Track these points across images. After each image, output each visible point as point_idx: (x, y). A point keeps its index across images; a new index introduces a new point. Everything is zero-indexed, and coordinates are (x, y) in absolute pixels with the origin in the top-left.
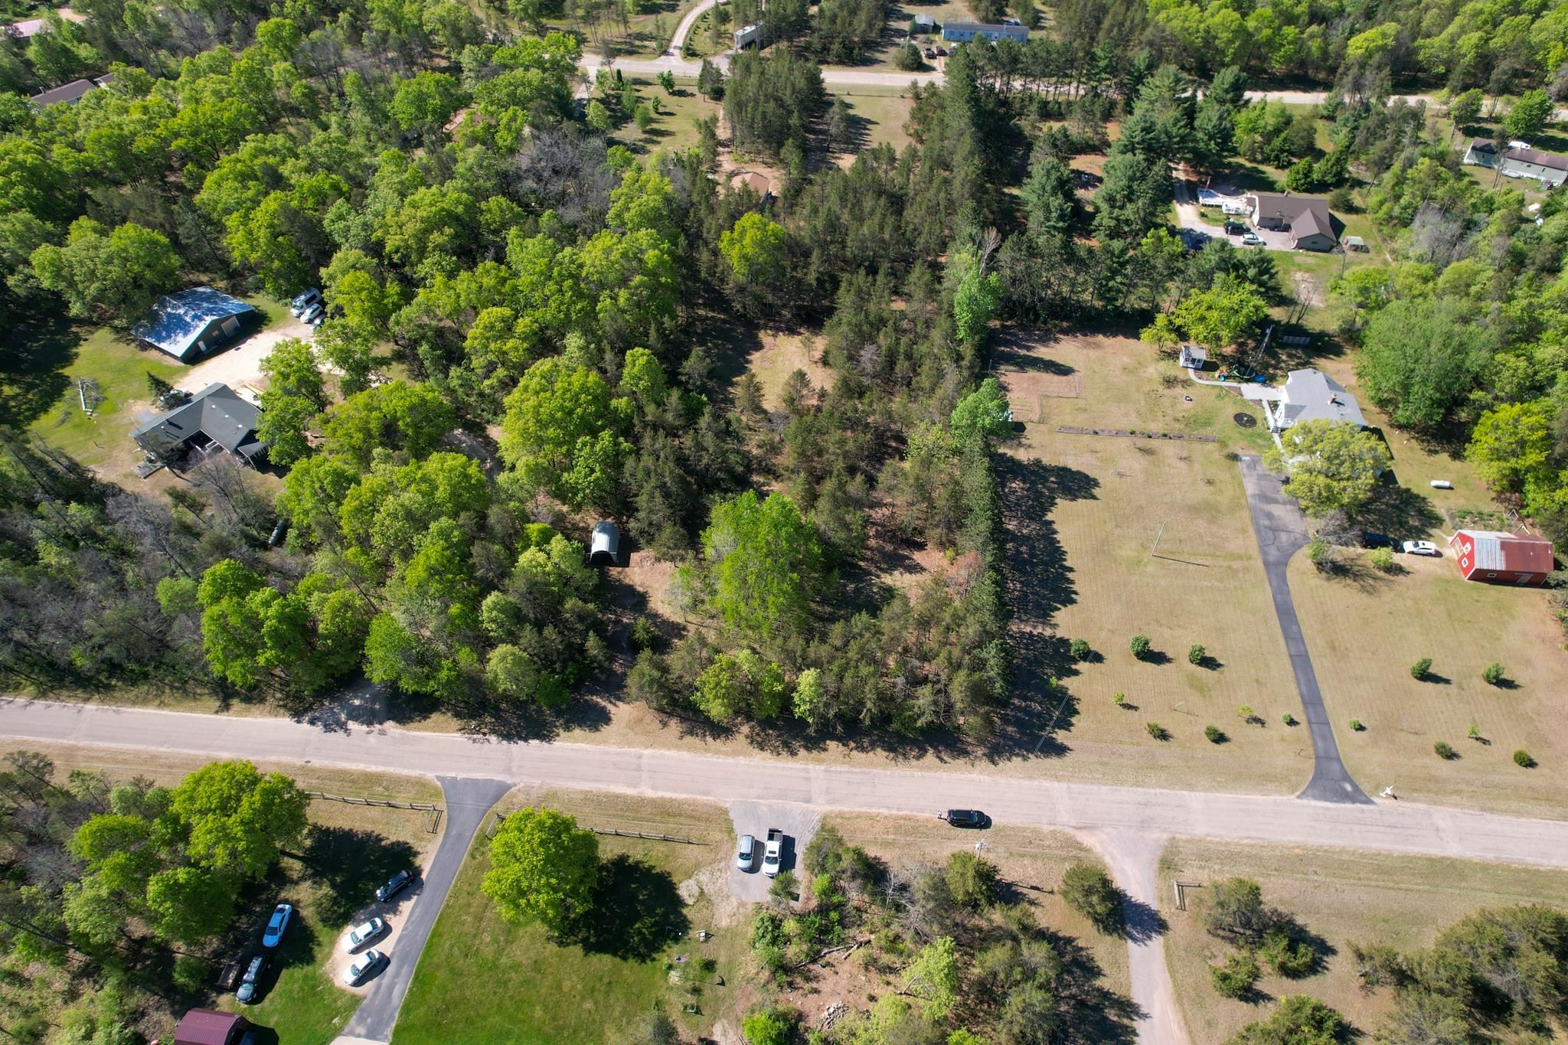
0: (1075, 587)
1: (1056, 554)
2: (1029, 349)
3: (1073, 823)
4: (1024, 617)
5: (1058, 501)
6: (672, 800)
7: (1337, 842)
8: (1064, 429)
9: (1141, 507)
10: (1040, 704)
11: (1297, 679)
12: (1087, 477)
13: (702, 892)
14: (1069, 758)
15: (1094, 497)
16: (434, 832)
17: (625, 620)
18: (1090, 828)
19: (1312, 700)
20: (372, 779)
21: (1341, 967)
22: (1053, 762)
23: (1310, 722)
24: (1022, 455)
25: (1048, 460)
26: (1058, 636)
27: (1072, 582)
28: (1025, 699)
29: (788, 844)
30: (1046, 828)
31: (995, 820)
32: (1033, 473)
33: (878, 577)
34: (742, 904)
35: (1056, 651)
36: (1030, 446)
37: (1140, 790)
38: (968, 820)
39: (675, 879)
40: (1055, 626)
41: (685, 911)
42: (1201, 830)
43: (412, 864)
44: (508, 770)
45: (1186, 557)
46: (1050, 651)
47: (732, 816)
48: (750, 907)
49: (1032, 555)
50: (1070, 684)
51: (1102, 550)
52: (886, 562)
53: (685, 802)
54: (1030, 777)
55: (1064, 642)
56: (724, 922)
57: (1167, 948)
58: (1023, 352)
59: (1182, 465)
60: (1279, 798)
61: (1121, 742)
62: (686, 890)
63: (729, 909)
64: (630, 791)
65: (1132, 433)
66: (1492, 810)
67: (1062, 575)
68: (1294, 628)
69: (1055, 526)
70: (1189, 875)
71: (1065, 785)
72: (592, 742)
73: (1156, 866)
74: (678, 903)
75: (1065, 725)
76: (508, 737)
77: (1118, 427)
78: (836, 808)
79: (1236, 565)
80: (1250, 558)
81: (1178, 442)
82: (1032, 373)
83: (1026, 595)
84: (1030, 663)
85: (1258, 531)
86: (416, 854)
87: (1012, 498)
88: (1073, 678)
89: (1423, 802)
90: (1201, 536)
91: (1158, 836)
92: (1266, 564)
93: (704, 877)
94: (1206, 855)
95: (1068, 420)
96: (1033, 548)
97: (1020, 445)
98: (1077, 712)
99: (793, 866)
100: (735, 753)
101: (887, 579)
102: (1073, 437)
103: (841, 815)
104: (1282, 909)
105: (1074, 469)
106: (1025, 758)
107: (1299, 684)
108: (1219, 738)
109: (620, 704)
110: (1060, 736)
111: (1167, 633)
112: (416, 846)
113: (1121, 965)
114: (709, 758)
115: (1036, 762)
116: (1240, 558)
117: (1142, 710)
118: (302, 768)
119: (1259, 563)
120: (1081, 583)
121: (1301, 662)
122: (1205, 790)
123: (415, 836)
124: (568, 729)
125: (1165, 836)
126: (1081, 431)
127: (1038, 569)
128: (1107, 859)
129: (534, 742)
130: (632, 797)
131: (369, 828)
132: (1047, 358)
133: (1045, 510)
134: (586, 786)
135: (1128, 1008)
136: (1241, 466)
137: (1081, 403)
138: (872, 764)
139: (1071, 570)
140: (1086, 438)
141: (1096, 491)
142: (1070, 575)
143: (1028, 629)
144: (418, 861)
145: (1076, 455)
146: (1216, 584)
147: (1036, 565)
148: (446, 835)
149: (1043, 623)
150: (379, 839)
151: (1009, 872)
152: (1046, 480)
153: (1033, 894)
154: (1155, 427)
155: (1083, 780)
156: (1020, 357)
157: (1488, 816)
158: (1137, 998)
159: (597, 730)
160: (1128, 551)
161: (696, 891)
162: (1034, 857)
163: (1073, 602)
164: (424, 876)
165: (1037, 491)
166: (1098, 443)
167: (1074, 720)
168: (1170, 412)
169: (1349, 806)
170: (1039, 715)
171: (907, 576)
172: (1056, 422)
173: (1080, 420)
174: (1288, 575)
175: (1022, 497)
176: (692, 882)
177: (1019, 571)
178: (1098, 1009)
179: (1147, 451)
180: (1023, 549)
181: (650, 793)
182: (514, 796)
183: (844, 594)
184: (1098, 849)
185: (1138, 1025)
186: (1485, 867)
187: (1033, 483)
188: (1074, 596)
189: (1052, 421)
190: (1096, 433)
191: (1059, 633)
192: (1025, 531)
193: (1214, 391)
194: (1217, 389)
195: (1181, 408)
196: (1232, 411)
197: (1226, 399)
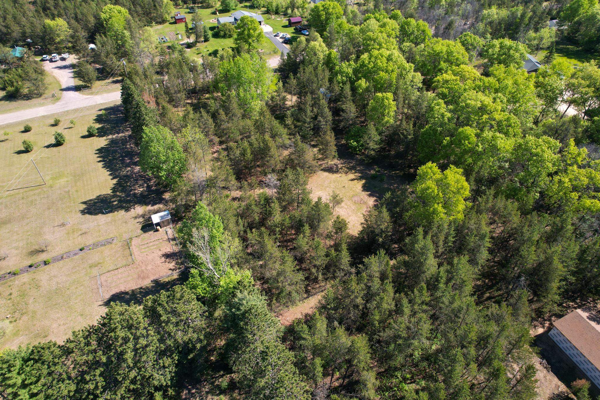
0: (97, 155)
1: (109, 166)
4: (123, 137)
5: (110, 192)
8: (109, 242)
9: (49, 209)
12: (90, 213)
18: (87, 98)
25: (122, 212)
28: (118, 117)
32: (129, 202)
36: (136, 218)
37: (66, 110)
40: (107, 139)
54: (112, 101)
55: (101, 136)
57: (60, 87)
65: (47, 263)
71: (98, 103)
73: (62, 98)
81: (4, 272)
82: (147, 283)
84: (117, 126)
87: (140, 182)
91: (59, 103)
95: (107, 251)
97: (143, 216)
102: (101, 239)
105: (100, 216)
106: (115, 105)
110: (101, 112)
115: (111, 105)
117: (63, 129)
125: (57, 104)
126: (96, 245)
133: (118, 184)
137: (95, 271)
142: (100, 159)
143: (120, 135)
145: (99, 225)
149: (113, 139)
151: (117, 85)
152: (120, 201)
153: (109, 84)
154: (25, 278)
155: (90, 106)
164: (284, 44)
165: (125, 192)
166: (81, 241)
167: (96, 118)
172: (117, 245)
173: (95, 256)
175: (134, 185)
179: (36, 251)
180: (128, 161)
182: (278, 56)
188: (97, 152)
189: (120, 244)
190: (81, 250)
191: (105, 138)
192: (129, 169)
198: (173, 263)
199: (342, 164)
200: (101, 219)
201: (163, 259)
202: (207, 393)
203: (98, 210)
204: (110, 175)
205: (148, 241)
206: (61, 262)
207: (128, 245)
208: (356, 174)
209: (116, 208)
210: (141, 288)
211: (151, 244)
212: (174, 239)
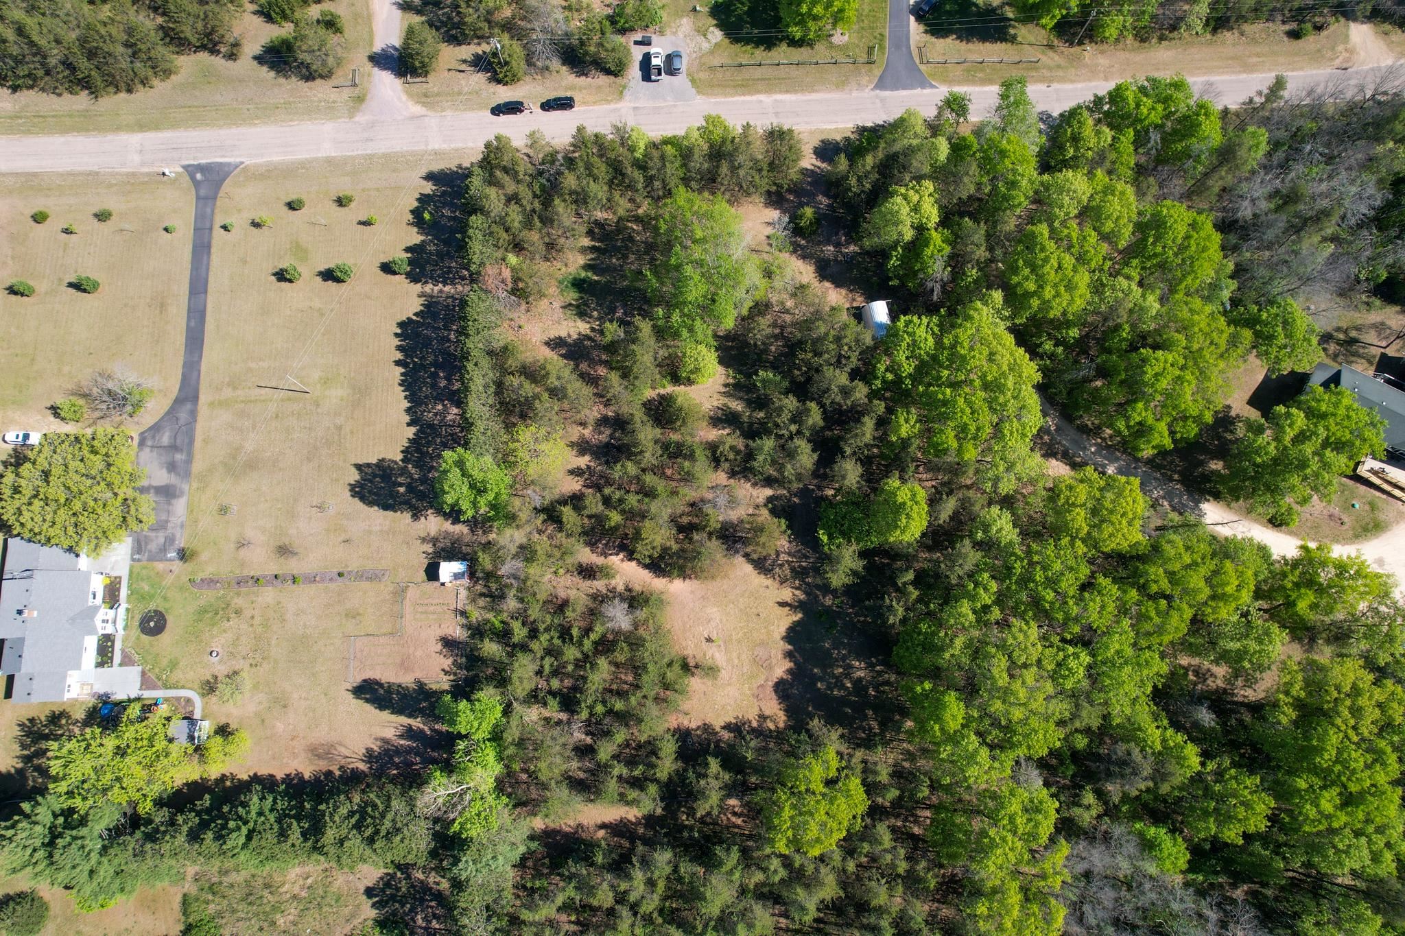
0: (397, 342)
1: (410, 384)
2: (409, 733)
3: (426, 119)
4: (450, 300)
5: (399, 457)
6: (744, 95)
7: (224, 132)
8: (378, 575)
9: (309, 460)
10: (443, 215)
11: (208, 269)
12: (363, 499)
13: (705, 35)
14: (424, 171)
15: (359, 467)
16: (920, 49)
17: (831, 248)
18: (413, 117)
19: (202, 249)
21: (252, 47)
22: (436, 167)
23: (211, 229)
25: (407, 516)
26: (419, 286)
27: (399, 348)
28: (455, 218)
29: (647, 77)
30: (448, 113)
31: (488, 113)
32: (422, 496)
33: (593, 329)
34: (675, 33)
35: (423, 268)
36: (424, 540)
37: (369, 152)
39: (727, 41)
40: (422, 295)
41: (715, 22)
42: (328, 126)
43: (926, 25)
44: (883, 100)
45: (278, 395)
46: (429, 268)
47: (694, 90)
48: (668, 32)
49: (435, 376)
50: (415, 238)
51: (361, 393)
52: (585, 347)
53: (732, 95)
54: (457, 150)
55: (413, 278)
56: (685, 20)
57: (371, 44)
58: (417, 723)
59: (250, 533)
60: (259, 161)
61: (378, 190)
62: (717, 35)
63: (683, 29)
64: (779, 97)
65: (294, 580)
66: (90, 174)
67: (406, 356)
68: (192, 324)
69: (407, 418)
70: (347, 93)
71: (430, 148)
72: (822, 131)
73: (368, 97)
74: (720, 26)
75: (424, 200)
77: (312, 589)
78: (613, 106)
79: (228, 393)
80: (211, 405)
81: (246, 573)
82: (407, 680)
83: (446, 327)
84: (448, 253)
85: (191, 442)
86: (926, 32)
88: (410, 244)
89: (142, 174)
90: (254, 427)
91: (361, 118)
92: (195, 398)
93: (706, 46)
94: (329, 111)
95: (371, 592)
96: (434, 386)
97: (434, 541)
98: (412, 212)
99: (641, 63)
101: (583, 327)
102: (369, 564)
103: (609, 102)
104: (282, 80)
106: (460, 167)
107: (208, 264)
108: (293, 204)
109: (809, 167)
110: (428, 188)
111: (317, 304)
112: (928, 38)
113: (407, 31)
115: (450, 164)
116: (221, 403)
117: (355, 223)
118: (1051, 81)
119: (204, 398)
120: (388, 347)
121: (198, 287)
122: (316, 159)
123: (933, 44)
124: (847, 139)
125: (356, 119)
126: (361, 576)
127: (431, 358)
128: (404, 97)
129: (869, 124)
130: (776, 92)
131: (970, 46)
132: (386, 715)
133: (415, 440)
134: (814, 96)
135: (404, 6)
136: (181, 542)
137: (351, 627)
139: (398, 363)
140: (354, 566)
141: (354, 476)
142: (399, 356)
143: (447, 288)
144: (922, 28)
145: (370, 532)
146: (253, 365)
147: (431, 365)
148: (909, 47)
149: (432, 297)
150: (960, 38)
151: (479, 79)
152: (410, 489)
153: (463, 67)
154: (268, 595)
155: (413, 154)
157: (96, 168)
158: (398, 13)
159: (822, 141)
160: (337, 393)
161: (710, 36)
162: (459, 93)
163: (401, 325)
164: (912, 18)
165: (421, 468)
166: (342, 557)
167: (416, 204)
168: (244, 627)
169: (203, 161)
170: (445, 205)
171: (563, 334)
172: (386, 588)
174: (178, 386)
176: (714, 41)
177: (449, 354)
179: (285, 550)
180: (443, 383)
181: (762, 97)
182: (870, 81)
183: (625, 306)
186: (118, 129)
187: (424, 480)
188: (399, 331)
189: (391, 588)
190: (340, 575)
191: (418, 287)
192: (440, 407)
193: (178, 675)
194: (172, 680)
195: (229, 636)
196: (165, 638)
197: (165, 662)
198: (450, 661)
199: (789, 554)
200: (377, 517)
201: (439, 646)
202: (432, 869)
203: (375, 494)
204: (408, 410)
205: (430, 601)
206: (313, 587)
207: (400, 592)
208: (797, 592)
209: (401, 503)
210: (400, 686)
211: (432, 608)
212: (463, 613)
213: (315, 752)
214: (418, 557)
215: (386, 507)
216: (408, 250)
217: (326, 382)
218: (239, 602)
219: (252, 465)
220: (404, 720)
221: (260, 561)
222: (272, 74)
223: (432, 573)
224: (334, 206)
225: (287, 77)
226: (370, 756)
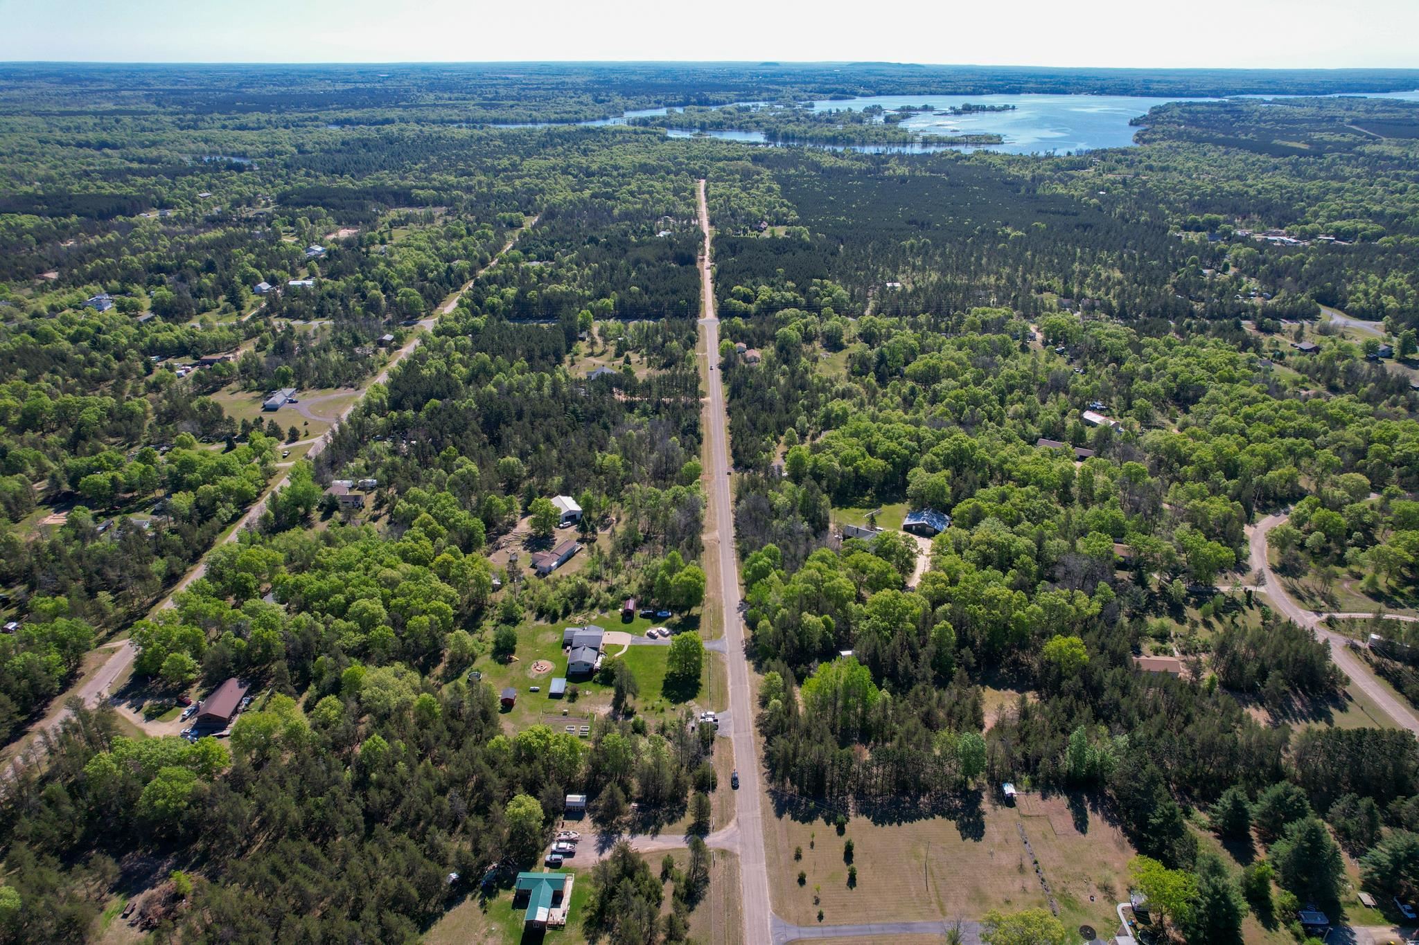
1: (911, 818)
2: (1094, 810)
3: (740, 818)
5: (953, 821)
6: (728, 693)
7: (748, 926)
8: (1021, 826)
9: (966, 861)
10: (804, 809)
14: (776, 820)
15: (964, 839)
18: (739, 824)
20: (721, 622)
22: (772, 812)
23: (822, 927)
24: (986, 805)
25: (987, 818)
26: (850, 817)
27: (890, 824)
30: (735, 808)
31: (736, 790)
32: (972, 810)
35: (840, 816)
36: (995, 809)
37: (763, 844)
38: (735, 785)
39: (694, 699)
41: (683, 702)
42: (743, 867)
44: (731, 651)
45: (930, 879)
47: (723, 711)
49: (904, 808)
50: (820, 821)
51: (920, 839)
53: (728, 696)
54: (761, 803)
55: (847, 819)
58: (1088, 807)
59: (1017, 886)
60: (769, 904)
61: (789, 839)
62: (691, 701)
64: (729, 683)
65: (1036, 862)
67: (894, 820)
69: (931, 818)
71: (759, 815)
72: (749, 670)
73: (723, 847)
74: (685, 700)
75: (795, 818)
76: (746, 649)
77: (1038, 854)
78: (732, 740)
79: (935, 906)
80: (944, 915)
82: (1068, 811)
83: (874, 804)
88: (824, 822)
90: (953, 890)
91: (738, 850)
93: (697, 705)
94: (732, 867)
95: (1031, 829)
97: (994, 805)
98: (803, 823)
100: (753, 710)
102: (1015, 830)
103: (730, 742)
104: (708, 895)
105: (985, 829)
106: (772, 803)
107: (848, 926)
108: (802, 881)
110: (787, 816)
113: (674, 832)
114: (749, 703)
115: (770, 805)
116: (942, 909)
119: (941, 919)
120: (891, 827)
124: (752, 662)
125: (739, 852)
126: (1023, 835)
128: (724, 829)
129: (744, 656)
130: (726, 684)
132: (1090, 819)
133: (943, 815)
134: (729, 672)
135: (656, 833)
137: (1051, 836)
138: (757, 751)
139: (899, 824)
141: (970, 840)
142: (895, 824)
143: (850, 805)
145: (998, 831)
146: (914, 893)
152: (969, 816)
154: (1049, 875)
155: (764, 823)
156: (1082, 805)
158: (660, 837)
159: (754, 671)
161: (691, 704)
162: (722, 804)
163: (876, 824)
165: (957, 812)
166: (1015, 842)
168: (1071, 885)
172: (1026, 823)
173: (1033, 834)
175: (948, 805)
176: (695, 702)
178: (654, 823)
179: (1021, 869)
180: (907, 804)
181: (728, 688)
182: (720, 655)
184: (728, 828)
185: (649, 836)
187: (963, 810)
193: (1111, 916)
194: (1114, 919)
195: (1079, 893)
196: (1093, 925)
197: (1107, 924)
201: (1048, 801)
210: (1073, 815)
212: (1027, 791)
213: (1123, 849)
214: (1004, 811)
215: (983, 826)
216: (828, 824)
217: (917, 857)
218: (1058, 889)
219: (977, 890)
220: (1089, 813)
221: (1031, 881)
222: (702, 902)
223: (1010, 802)
224: (801, 862)
225: (705, 893)
226: (1113, 825)
